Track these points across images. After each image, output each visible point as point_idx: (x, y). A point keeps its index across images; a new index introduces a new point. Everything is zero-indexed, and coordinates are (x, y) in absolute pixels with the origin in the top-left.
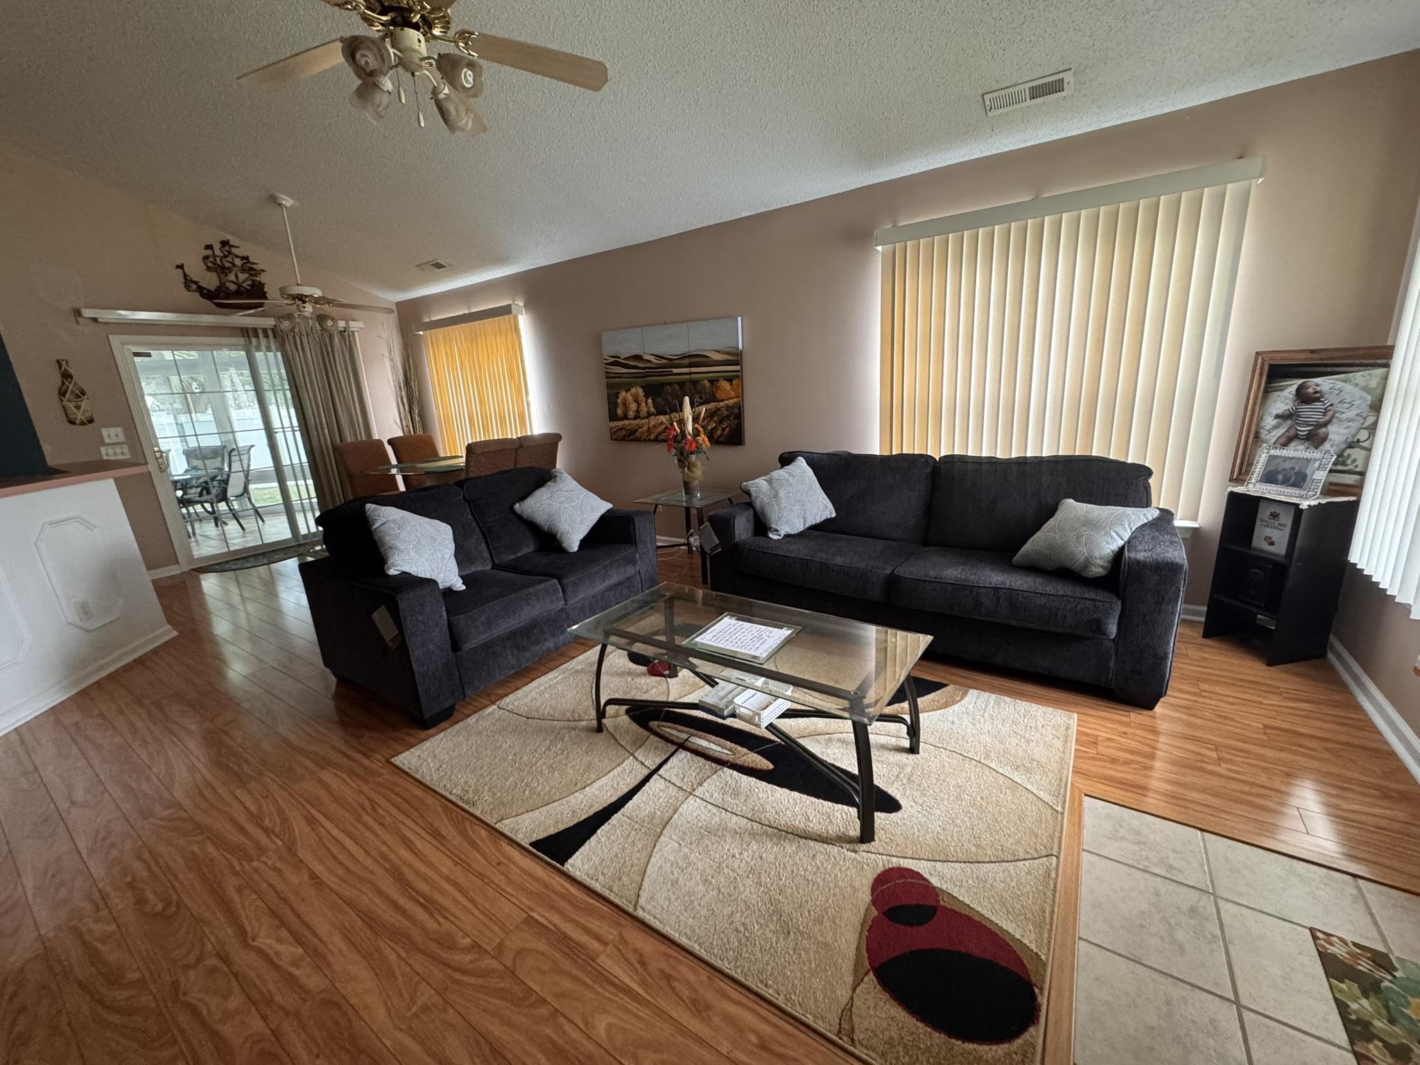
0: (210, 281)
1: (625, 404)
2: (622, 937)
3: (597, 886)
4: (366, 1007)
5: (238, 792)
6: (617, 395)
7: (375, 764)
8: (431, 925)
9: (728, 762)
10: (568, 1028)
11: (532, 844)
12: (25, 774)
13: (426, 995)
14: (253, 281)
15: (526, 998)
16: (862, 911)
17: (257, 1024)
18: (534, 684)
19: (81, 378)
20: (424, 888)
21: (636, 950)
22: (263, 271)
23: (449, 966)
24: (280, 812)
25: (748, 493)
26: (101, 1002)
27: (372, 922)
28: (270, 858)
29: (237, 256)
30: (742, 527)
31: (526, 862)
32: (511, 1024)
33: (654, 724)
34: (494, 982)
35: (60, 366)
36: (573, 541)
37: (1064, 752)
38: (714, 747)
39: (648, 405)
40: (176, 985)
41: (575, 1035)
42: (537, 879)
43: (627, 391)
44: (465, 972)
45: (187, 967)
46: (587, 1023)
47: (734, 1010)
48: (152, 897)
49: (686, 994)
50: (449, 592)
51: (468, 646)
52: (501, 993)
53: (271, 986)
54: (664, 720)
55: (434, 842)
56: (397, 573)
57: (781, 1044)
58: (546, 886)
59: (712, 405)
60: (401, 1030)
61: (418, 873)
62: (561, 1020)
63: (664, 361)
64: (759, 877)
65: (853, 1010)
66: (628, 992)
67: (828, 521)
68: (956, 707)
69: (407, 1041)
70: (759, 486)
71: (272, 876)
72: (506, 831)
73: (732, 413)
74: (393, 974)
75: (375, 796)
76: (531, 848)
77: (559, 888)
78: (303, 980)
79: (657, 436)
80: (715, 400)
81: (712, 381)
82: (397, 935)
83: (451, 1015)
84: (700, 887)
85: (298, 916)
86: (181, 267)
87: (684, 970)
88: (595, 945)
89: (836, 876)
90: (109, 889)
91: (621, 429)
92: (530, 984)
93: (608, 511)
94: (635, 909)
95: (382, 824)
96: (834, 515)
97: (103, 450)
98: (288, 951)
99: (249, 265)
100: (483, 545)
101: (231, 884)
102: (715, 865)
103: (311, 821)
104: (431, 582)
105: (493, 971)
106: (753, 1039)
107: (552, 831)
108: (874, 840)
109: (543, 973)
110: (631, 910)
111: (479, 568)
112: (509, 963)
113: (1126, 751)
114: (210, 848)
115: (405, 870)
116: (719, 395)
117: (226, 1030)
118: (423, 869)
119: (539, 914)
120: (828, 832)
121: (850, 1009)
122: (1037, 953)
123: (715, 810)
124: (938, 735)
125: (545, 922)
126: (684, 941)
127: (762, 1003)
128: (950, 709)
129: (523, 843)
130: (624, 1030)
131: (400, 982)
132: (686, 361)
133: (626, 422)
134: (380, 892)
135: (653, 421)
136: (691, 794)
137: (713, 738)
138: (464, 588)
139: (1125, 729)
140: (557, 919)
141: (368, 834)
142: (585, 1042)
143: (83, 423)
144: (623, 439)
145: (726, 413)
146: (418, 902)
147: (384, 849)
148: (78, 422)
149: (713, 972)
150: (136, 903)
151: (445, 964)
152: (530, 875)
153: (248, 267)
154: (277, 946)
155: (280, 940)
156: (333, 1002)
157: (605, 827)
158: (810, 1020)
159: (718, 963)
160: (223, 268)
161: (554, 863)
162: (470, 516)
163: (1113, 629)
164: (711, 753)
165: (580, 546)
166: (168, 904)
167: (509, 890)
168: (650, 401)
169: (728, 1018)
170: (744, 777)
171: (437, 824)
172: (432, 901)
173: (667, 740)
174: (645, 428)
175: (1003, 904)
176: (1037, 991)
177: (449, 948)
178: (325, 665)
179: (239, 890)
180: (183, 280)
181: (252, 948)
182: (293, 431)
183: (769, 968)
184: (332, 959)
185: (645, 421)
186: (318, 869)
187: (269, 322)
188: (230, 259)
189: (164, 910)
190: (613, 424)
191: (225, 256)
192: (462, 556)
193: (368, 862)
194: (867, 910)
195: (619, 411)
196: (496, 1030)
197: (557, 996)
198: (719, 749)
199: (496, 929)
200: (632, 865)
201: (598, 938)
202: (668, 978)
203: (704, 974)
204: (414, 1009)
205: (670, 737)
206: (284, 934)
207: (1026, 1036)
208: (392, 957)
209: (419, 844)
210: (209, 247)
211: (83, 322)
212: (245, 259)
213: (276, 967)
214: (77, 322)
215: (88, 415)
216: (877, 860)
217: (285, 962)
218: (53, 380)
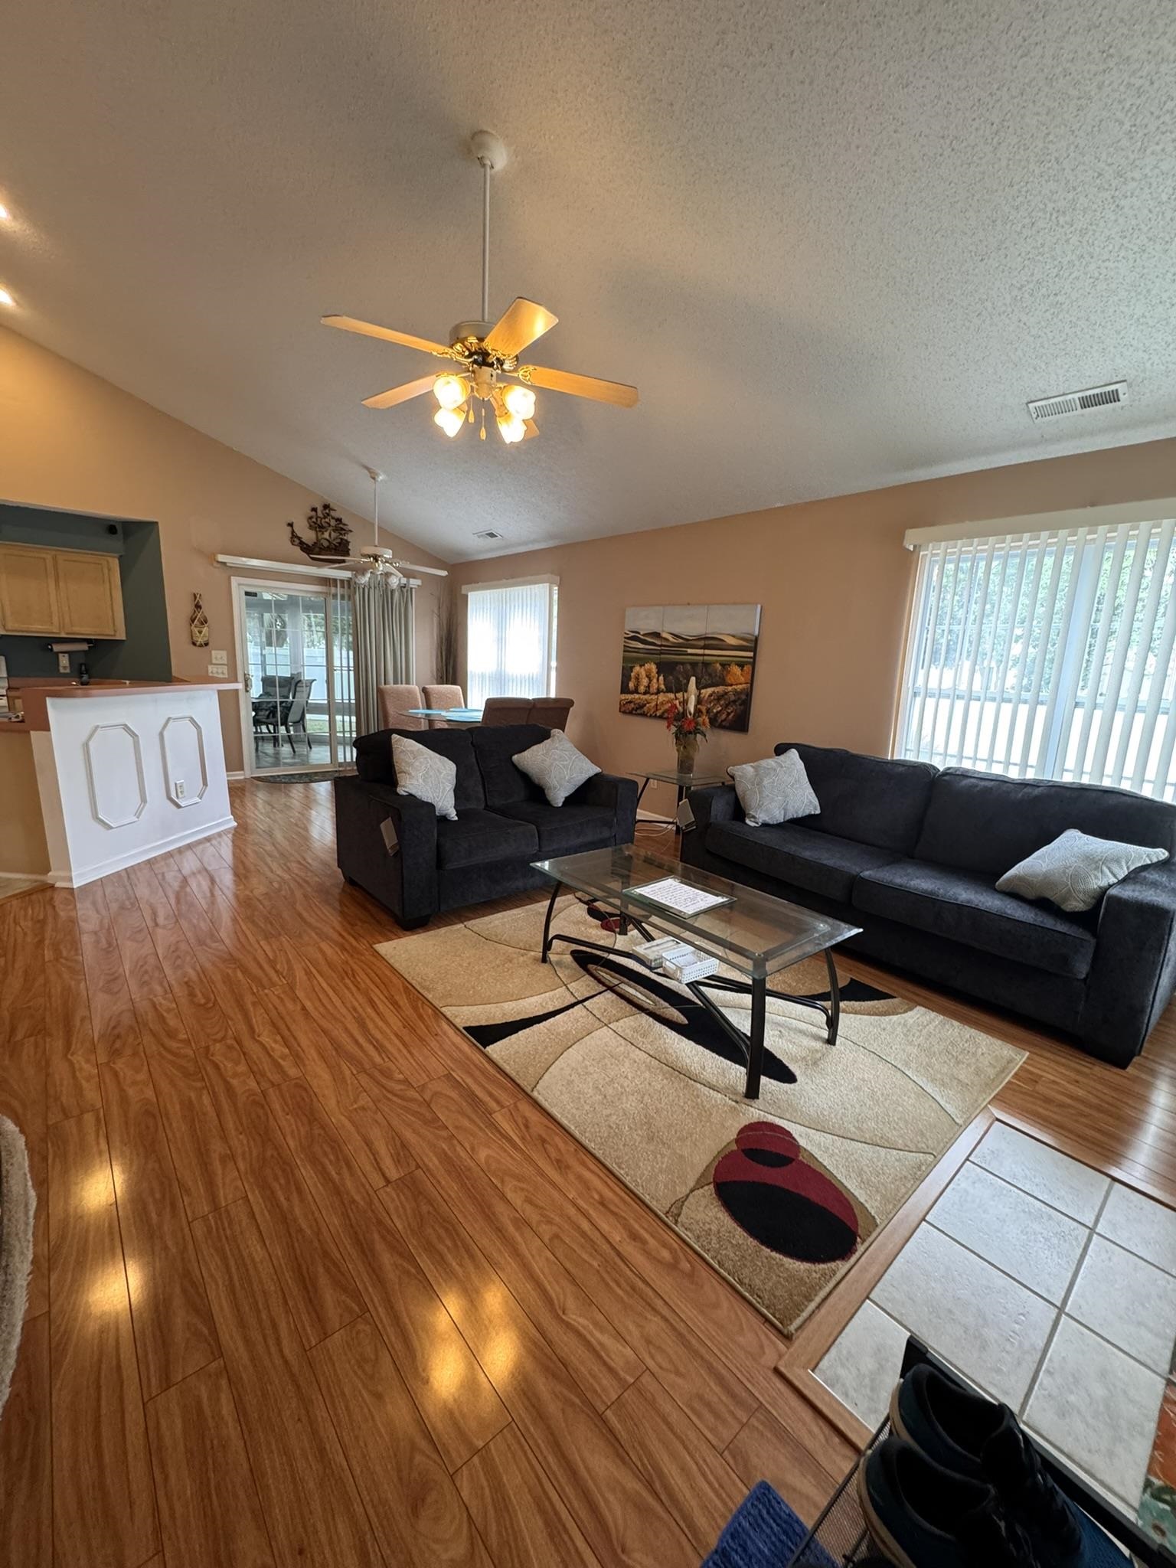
0: (309, 536)
1: (637, 678)
2: (516, 1106)
3: (507, 1069)
4: (324, 1096)
5: (262, 943)
6: (631, 669)
7: (362, 946)
8: (378, 1059)
9: (647, 1009)
10: (459, 1148)
11: (465, 1028)
12: (129, 898)
13: (364, 1100)
14: (342, 539)
15: (434, 1122)
16: (724, 1144)
17: (253, 1084)
18: (499, 915)
19: (207, 610)
20: (379, 1036)
21: (524, 1117)
22: (351, 531)
23: (385, 1088)
24: (288, 961)
25: (733, 778)
26: (163, 1045)
27: (338, 1047)
28: (277, 990)
29: (333, 518)
30: (719, 808)
31: (457, 1039)
32: (419, 1134)
33: (591, 967)
34: (414, 1107)
35: (195, 597)
36: (558, 796)
37: (993, 1080)
38: (640, 996)
39: (659, 682)
40: (207, 1048)
41: (463, 1154)
42: (461, 1051)
43: (641, 666)
44: (396, 1095)
45: (215, 1041)
46: (473, 1149)
47: (587, 1174)
48: (200, 995)
49: (554, 1154)
50: (444, 819)
51: (450, 866)
52: (415, 1114)
53: (266, 1066)
54: (602, 966)
55: (392, 1008)
56: (405, 794)
57: (616, 1205)
58: (468, 1058)
59: (720, 689)
60: (344, 1116)
61: (377, 1027)
62: (455, 1142)
63: (681, 641)
64: (642, 1097)
65: (686, 1203)
66: (510, 1140)
67: (811, 816)
69: (347, 1122)
70: (745, 772)
71: (277, 1001)
72: (448, 1014)
73: (739, 699)
74: (346, 1082)
75: (355, 967)
76: (464, 1031)
77: (478, 1062)
78: (287, 1069)
79: (663, 713)
80: (724, 683)
81: (723, 665)
82: (351, 1059)
83: (379, 1117)
84: (590, 1091)
85: (289, 1029)
86: (291, 525)
87: (557, 1139)
88: (493, 1105)
89: (711, 1114)
90: (173, 982)
91: (630, 702)
92: (439, 1115)
93: (596, 775)
94: (532, 1091)
95: (359, 989)
96: (818, 812)
97: (210, 668)
98: (279, 1049)
99: (341, 526)
100: (480, 786)
101: (249, 999)
102: (607, 1079)
103: (308, 973)
104: (431, 806)
105: (416, 1100)
106: (596, 1197)
107: (484, 1023)
108: (758, 1098)
109: (450, 1111)
110: (528, 1090)
111: (472, 806)
112: (427, 1099)
114: (239, 974)
115: (368, 1021)
116: (729, 679)
117: (235, 1082)
118: (380, 1023)
119: (458, 1075)
120: (717, 1081)
121: (683, 1202)
122: (874, 1217)
123: (623, 1041)
124: (863, 1035)
125: (460, 1081)
126: (565, 1122)
127: (611, 1176)
129: (458, 1026)
130: (499, 1162)
131: (350, 1088)
132: (702, 643)
133: (637, 696)
134: (346, 1030)
135: (662, 697)
136: (606, 1025)
137: (642, 989)
138: (456, 818)
140: (469, 1081)
141: (346, 991)
142: (468, 1160)
143: (201, 646)
144: (630, 713)
145: (733, 698)
146: (372, 1043)
147: (356, 1004)
148: (198, 643)
149: (579, 1146)
150: (189, 995)
151: (383, 1087)
152: (457, 1047)
153: (340, 527)
154: (273, 1045)
155: (276, 1042)
156: (302, 1087)
157: (527, 1031)
158: (647, 1199)
159: (586, 1142)
160: (321, 527)
161: (478, 1045)
162: (474, 760)
163: (1082, 969)
164: (635, 1000)
165: (564, 803)
166: (208, 1000)
167: (440, 1053)
168: (661, 678)
169: (579, 1177)
170: (658, 1025)
171: (397, 998)
172: (382, 1046)
173: (599, 981)
174: (653, 704)
175: (860, 1175)
176: (859, 1240)
177: (387, 1077)
178: (339, 866)
179: (254, 1004)
180: (290, 536)
181: (258, 1041)
182: (349, 670)
183: (627, 1158)
184: (307, 1062)
185: (654, 697)
186: (308, 1004)
187: (346, 575)
188: (327, 520)
189: (206, 1004)
190: (623, 697)
191: (325, 518)
192: (460, 791)
193: (344, 1011)
194: (728, 1144)
195: (631, 685)
196: (408, 1135)
197: (457, 1127)
198: (644, 998)
199: (424, 1075)
200: (540, 1062)
201: (498, 1102)
202: (543, 1141)
203: (572, 1147)
204: (355, 1106)
205: (603, 980)
206: (278, 1038)
207: (832, 1265)
208: (347, 1073)
209: (381, 1007)
210: (314, 510)
211: (215, 564)
212: (339, 520)
213: (270, 1056)
214: (212, 565)
215: (206, 639)
216: (754, 1113)
217: (276, 1055)
218: (188, 609)
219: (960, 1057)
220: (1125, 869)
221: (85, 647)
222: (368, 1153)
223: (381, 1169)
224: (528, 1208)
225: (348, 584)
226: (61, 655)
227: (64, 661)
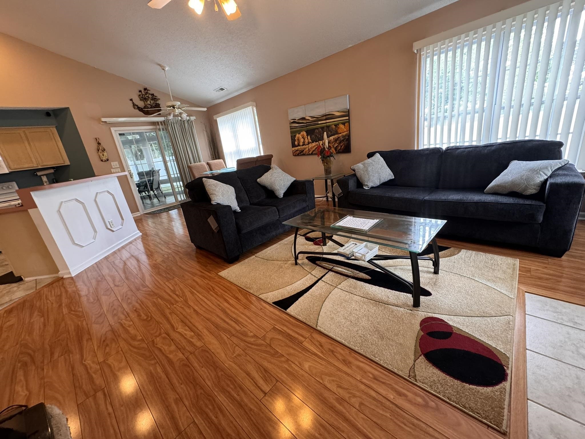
0: (141, 104)
1: (298, 140)
2: (312, 336)
3: (300, 318)
4: (218, 353)
5: (167, 283)
6: (295, 136)
7: (212, 275)
8: (238, 328)
9: (351, 276)
10: (293, 365)
11: (273, 303)
12: (99, 276)
13: (238, 351)
14: (156, 103)
15: (276, 354)
16: (417, 333)
17: (181, 355)
18: (269, 248)
19: (104, 144)
20: (234, 316)
21: (318, 341)
22: (159, 99)
23: (246, 342)
24: (181, 289)
25: (354, 170)
26: (130, 345)
27: (217, 326)
28: (180, 304)
29: (150, 94)
30: (352, 184)
31: (272, 309)
32: (270, 362)
33: (318, 262)
34: (263, 348)
35: (97, 140)
36: (281, 193)
37: (513, 274)
38: (344, 271)
39: (308, 139)
40: (153, 341)
41: (296, 368)
42: (276, 315)
43: (299, 134)
44: (252, 344)
45: (156, 337)
46: (300, 364)
47: (362, 365)
48: (143, 315)
49: (340, 358)
50: (235, 212)
51: (244, 231)
52: (266, 352)
53: (184, 344)
54: (322, 261)
55: (236, 301)
56: (216, 204)
57: (383, 379)
58: (280, 317)
59: (336, 136)
60: (231, 361)
61: (231, 311)
62: (290, 362)
63: (315, 119)
64: (368, 318)
65: (415, 369)
66: (316, 355)
68: (456, 256)
69: (233, 365)
71: (181, 310)
72: (263, 298)
73: (345, 139)
74: (226, 343)
75: (213, 285)
76: (273, 304)
77: (285, 318)
78: (195, 343)
79: (312, 152)
80: (337, 133)
81: (336, 125)
82: (225, 330)
83: (248, 358)
84: (343, 320)
85: (191, 323)
86: (131, 100)
87: (338, 349)
88: (301, 338)
89: (403, 319)
90: (129, 311)
91: (297, 150)
92: (277, 350)
93: (294, 181)
94: (317, 327)
95: (217, 295)
96: (393, 178)
97: (112, 170)
98: (189, 334)
99: (154, 97)
100: (246, 196)
101: (167, 312)
102: (349, 313)
103: (192, 293)
104: (229, 207)
105: (263, 344)
106: (371, 376)
107: (281, 299)
108: (420, 306)
109: (282, 346)
110: (315, 327)
111: (245, 205)
112: (268, 343)
113: (547, 274)
114: (159, 300)
115: (227, 310)
116: (339, 131)
117: (171, 356)
118: (233, 309)
119: (278, 326)
120: (398, 302)
121: (414, 368)
122: (504, 353)
123: (347, 293)
124: (447, 267)
125: (281, 330)
126: (338, 339)
127: (372, 362)
128: (453, 257)
129: (270, 303)
130: (316, 368)
131: (229, 346)
132: (324, 118)
133: (299, 147)
134: (218, 316)
135: (310, 145)
136: (336, 287)
137: (344, 267)
138: (240, 211)
139: (545, 266)
140: (285, 328)
141: (212, 298)
142: (300, 371)
143: (105, 161)
144: (298, 155)
145: (342, 139)
146: (232, 320)
147: (219, 303)
149: (351, 350)
150: (138, 316)
151: (245, 341)
152: (273, 313)
153: (154, 98)
154: (185, 332)
155: (186, 330)
156: (205, 350)
157: (302, 298)
158: (396, 371)
159: (353, 347)
160: (145, 99)
161: (282, 310)
162: (241, 184)
163: (541, 218)
164: (343, 273)
165: (284, 196)
166: (148, 316)
167: (266, 318)
168: (309, 137)
169: (358, 367)
170: (359, 282)
171: (237, 295)
172: (238, 321)
173: (324, 268)
174: (307, 149)
175: (485, 333)
176: (505, 368)
177: (246, 336)
178: (192, 242)
179: (170, 313)
180: (132, 105)
181: (177, 332)
182: (174, 161)
183: (376, 351)
184: (204, 337)
185: (307, 146)
186: (196, 308)
187: (162, 119)
188: (147, 95)
189: (147, 318)
190: (294, 149)
192: (238, 198)
193: (214, 307)
194: (418, 332)
195: (296, 143)
196: (266, 364)
197: (288, 354)
198: (346, 271)
199: (262, 331)
200: (314, 312)
201: (302, 336)
202: (332, 351)
203: (347, 351)
204: (235, 355)
205: (325, 267)
206: (187, 328)
207: (501, 385)
208: (225, 338)
209: (231, 301)
210: (140, 91)
211: (102, 123)
212: (153, 95)
213: (185, 338)
214: (100, 124)
215: (107, 158)
216: (422, 314)
217: (188, 337)
218: (95, 145)
219: (493, 267)
220: (551, 171)
221: (52, 171)
222: (250, 380)
223: (259, 387)
224: (341, 391)
225: (164, 123)
226: (42, 177)
227: (45, 179)
